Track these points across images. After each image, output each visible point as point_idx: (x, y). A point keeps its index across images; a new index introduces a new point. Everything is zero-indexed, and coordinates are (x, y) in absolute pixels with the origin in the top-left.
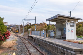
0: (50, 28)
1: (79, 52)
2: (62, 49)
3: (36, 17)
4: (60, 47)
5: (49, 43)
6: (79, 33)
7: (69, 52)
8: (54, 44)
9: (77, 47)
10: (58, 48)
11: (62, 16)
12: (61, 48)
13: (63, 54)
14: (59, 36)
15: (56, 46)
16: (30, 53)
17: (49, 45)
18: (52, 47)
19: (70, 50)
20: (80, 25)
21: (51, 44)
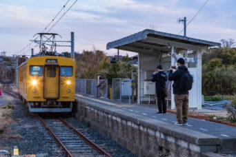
0: (119, 70)
1: (212, 147)
2: (162, 136)
3: (72, 34)
4: (155, 131)
5: (119, 120)
6: (211, 86)
7: (184, 148)
8: (135, 123)
9: (206, 133)
10: (148, 135)
11: (160, 34)
12: (158, 134)
13: (164, 151)
14: (147, 95)
15: (141, 128)
16: (64, 149)
17: (120, 125)
18: (130, 130)
19: (185, 141)
20: (214, 60)
21: (127, 121)
